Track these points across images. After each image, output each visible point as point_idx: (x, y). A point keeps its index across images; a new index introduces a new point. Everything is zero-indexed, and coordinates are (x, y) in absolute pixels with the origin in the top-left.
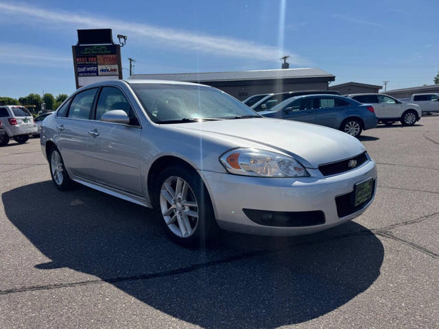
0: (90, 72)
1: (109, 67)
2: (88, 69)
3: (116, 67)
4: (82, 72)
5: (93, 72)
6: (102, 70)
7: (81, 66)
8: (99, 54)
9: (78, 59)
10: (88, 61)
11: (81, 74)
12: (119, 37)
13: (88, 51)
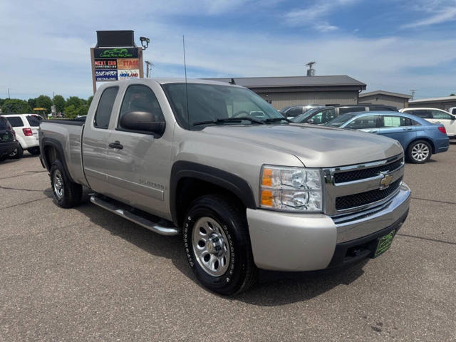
0: (109, 76)
1: (129, 72)
2: (107, 74)
3: (137, 71)
4: (100, 77)
5: (112, 77)
6: (122, 75)
7: (99, 70)
8: (120, 57)
9: (96, 63)
10: (107, 64)
11: (100, 79)
12: (142, 39)
13: (108, 53)
